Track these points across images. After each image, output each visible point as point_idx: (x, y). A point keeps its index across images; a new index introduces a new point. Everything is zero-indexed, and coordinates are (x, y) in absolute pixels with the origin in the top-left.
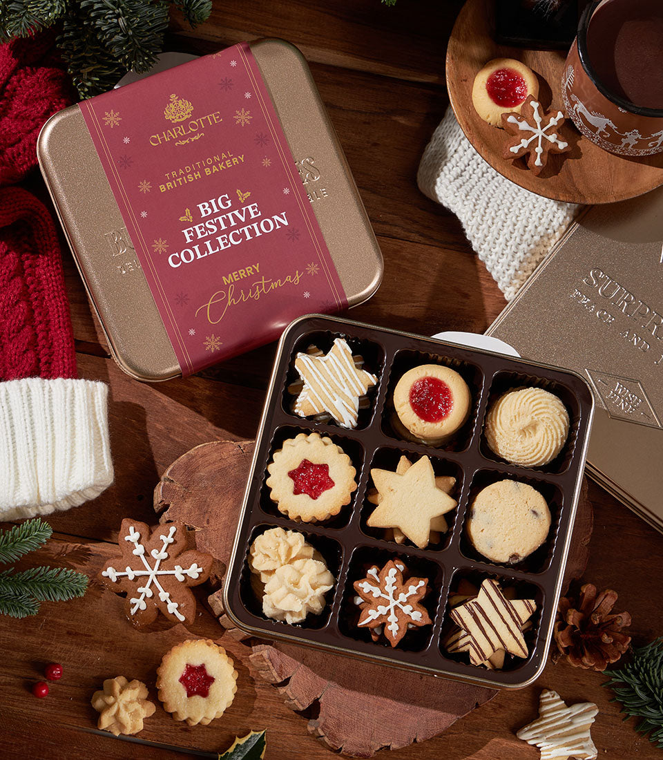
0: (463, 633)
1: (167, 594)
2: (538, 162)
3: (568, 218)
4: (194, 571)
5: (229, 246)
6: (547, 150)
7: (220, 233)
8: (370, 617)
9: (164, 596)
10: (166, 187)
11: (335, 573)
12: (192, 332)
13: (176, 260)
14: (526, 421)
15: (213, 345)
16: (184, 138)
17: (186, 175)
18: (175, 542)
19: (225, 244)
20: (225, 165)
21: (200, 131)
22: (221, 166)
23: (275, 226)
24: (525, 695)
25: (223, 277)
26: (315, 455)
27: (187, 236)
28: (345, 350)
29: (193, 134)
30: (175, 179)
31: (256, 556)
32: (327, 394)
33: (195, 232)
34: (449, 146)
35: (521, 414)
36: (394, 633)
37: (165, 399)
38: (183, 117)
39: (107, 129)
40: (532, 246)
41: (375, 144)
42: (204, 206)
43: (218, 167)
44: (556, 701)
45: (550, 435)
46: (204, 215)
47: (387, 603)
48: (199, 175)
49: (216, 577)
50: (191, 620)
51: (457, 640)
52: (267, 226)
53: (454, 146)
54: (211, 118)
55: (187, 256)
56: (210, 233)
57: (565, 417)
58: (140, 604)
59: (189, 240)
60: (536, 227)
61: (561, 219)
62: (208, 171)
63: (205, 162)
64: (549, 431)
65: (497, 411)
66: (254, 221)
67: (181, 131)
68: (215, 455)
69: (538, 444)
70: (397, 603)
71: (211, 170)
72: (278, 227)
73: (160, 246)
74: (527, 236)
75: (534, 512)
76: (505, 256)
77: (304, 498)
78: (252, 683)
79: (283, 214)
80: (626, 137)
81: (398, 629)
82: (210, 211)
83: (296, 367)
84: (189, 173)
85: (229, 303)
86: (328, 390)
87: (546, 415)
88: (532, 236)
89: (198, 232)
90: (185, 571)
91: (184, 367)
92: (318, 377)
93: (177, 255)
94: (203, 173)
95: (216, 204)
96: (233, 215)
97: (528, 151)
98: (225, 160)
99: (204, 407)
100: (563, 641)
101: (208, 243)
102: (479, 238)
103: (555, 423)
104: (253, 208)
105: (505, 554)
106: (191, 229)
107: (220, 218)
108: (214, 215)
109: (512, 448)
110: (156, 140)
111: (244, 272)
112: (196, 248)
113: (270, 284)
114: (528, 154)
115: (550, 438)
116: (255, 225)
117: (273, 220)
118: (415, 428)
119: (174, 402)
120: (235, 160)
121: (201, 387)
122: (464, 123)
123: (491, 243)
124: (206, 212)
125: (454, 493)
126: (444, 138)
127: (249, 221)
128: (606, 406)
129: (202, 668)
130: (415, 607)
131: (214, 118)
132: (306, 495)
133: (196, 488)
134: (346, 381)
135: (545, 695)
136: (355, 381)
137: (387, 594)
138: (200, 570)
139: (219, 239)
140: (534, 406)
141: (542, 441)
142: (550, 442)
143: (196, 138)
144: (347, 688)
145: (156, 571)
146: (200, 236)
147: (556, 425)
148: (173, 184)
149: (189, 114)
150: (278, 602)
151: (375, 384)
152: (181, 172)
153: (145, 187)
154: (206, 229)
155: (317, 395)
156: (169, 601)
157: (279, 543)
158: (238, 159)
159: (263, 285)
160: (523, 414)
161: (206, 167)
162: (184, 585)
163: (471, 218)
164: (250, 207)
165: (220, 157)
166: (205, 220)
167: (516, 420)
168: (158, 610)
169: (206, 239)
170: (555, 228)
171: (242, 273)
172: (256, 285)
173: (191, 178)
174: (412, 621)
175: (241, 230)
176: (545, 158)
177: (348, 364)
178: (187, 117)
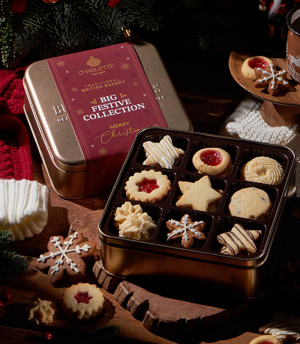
1: (71, 260)
2: (272, 87)
4: (86, 248)
5: (115, 114)
6: (277, 83)
7: (110, 109)
8: (174, 233)
10: (85, 90)
12: (93, 146)
13: (86, 118)
14: (260, 167)
15: (103, 152)
16: (96, 72)
17: (95, 86)
18: (77, 238)
19: (112, 114)
20: (115, 83)
21: (104, 70)
22: (113, 84)
23: (138, 108)
25: (110, 126)
27: (94, 109)
29: (100, 71)
32: (158, 154)
33: (98, 107)
36: (186, 240)
38: (95, 65)
39: (58, 68)
42: (103, 99)
43: (111, 85)
46: (103, 102)
47: (182, 227)
48: (101, 86)
50: (83, 273)
51: (221, 251)
52: (134, 108)
54: (110, 66)
55: (93, 117)
56: (105, 109)
57: (281, 168)
58: (55, 268)
59: (94, 111)
60: (277, 136)
62: (106, 86)
63: (105, 82)
64: (272, 173)
65: (245, 166)
66: (128, 105)
67: (94, 70)
69: (266, 179)
70: (188, 227)
71: (108, 85)
72: (139, 109)
73: (80, 112)
75: (262, 198)
77: (143, 193)
81: (188, 238)
82: (106, 101)
83: (143, 146)
84: (97, 86)
85: (113, 136)
89: (99, 108)
90: (81, 249)
92: (154, 148)
93: (88, 116)
94: (103, 86)
95: (109, 98)
96: (117, 103)
97: (268, 82)
101: (104, 113)
103: (275, 170)
104: (128, 101)
105: (247, 216)
106: (96, 106)
107: (111, 104)
109: (253, 179)
110: (81, 72)
111: (121, 125)
112: (98, 114)
113: (134, 130)
114: (268, 84)
115: (273, 175)
116: (128, 107)
117: (137, 106)
119: (83, 207)
120: (120, 82)
124: (104, 101)
127: (125, 105)
129: (86, 294)
130: (197, 230)
133: (91, 225)
134: (168, 150)
136: (172, 150)
137: (183, 224)
138: (89, 247)
139: (110, 111)
140: (264, 162)
141: (268, 177)
142: (273, 178)
143: (101, 73)
145: (66, 250)
146: (100, 110)
147: (276, 170)
148: (88, 89)
149: (99, 64)
150: (126, 229)
151: (183, 154)
152: (93, 85)
153: (74, 89)
154: (103, 107)
155: (153, 155)
156: (71, 263)
158: (122, 82)
159: (130, 130)
160: (259, 164)
161: (105, 84)
162: (80, 256)
163: (242, 129)
164: (126, 100)
165: (113, 81)
166: (103, 104)
167: (255, 166)
168: (65, 271)
169: (103, 111)
170: (288, 138)
171: (120, 125)
172: (127, 130)
173: (97, 88)
174: (196, 236)
175: (121, 109)
176: (276, 86)
177: (170, 144)
178: (98, 65)
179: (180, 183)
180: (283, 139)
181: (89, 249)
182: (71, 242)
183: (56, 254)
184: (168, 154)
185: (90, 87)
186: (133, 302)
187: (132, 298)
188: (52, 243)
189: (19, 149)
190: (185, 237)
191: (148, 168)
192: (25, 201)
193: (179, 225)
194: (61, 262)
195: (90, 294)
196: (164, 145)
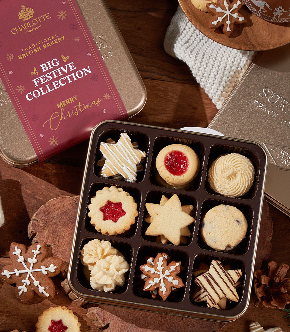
0: (203, 290)
1: (38, 282)
2: (228, 29)
3: (249, 61)
4: (52, 268)
5: (59, 87)
6: (233, 22)
7: (54, 80)
8: (150, 284)
9: (36, 283)
10: (22, 56)
11: (129, 262)
12: (42, 136)
13: (30, 97)
14: (230, 172)
15: (54, 142)
16: (30, 29)
17: (33, 49)
18: (40, 253)
19: (57, 86)
20: (54, 42)
21: (39, 24)
22: (52, 43)
23: (84, 74)
24: (241, 326)
25: (57, 104)
26: (114, 198)
27: (36, 83)
28: (127, 139)
29: (35, 26)
30: (27, 52)
31: (85, 255)
32: (118, 163)
33: (40, 80)
34: (181, 27)
35: (227, 168)
36: (164, 293)
37: (31, 177)
38: (29, 17)
40: (230, 78)
41: (139, 29)
42: (44, 66)
43: (51, 44)
44: (258, 327)
46: (44, 71)
47: (159, 276)
48: (40, 48)
49: (65, 271)
50: (53, 296)
51: (200, 295)
52: (80, 74)
53: (183, 26)
54: (45, 17)
55: (36, 94)
56: (48, 80)
57: (252, 168)
58: (24, 289)
59: (37, 85)
60: (231, 67)
61: (245, 62)
62: (45, 46)
63: (43, 41)
64: (243, 177)
65: (214, 167)
66: (72, 72)
67: (29, 25)
68: (60, 204)
69: (238, 184)
70: (164, 276)
71: (47, 45)
72: (86, 75)
73: (21, 89)
74: (226, 72)
75: (238, 221)
76: (215, 84)
77: (109, 222)
78: (89, 329)
79: (88, 67)
80: (275, 11)
81: (166, 290)
82: (47, 68)
83: (100, 150)
84: (35, 48)
85: (62, 118)
86: (119, 161)
87: (241, 168)
88: (229, 72)
89: (42, 80)
90: (47, 269)
91: (39, 156)
93: (30, 93)
94: (42, 47)
95: (51, 64)
96: (61, 70)
97: (222, 23)
98: (54, 39)
99: (53, 180)
100: (259, 293)
101: (47, 86)
102: (200, 75)
104: (71, 65)
105: (223, 245)
106: (38, 79)
107: (53, 72)
108: (49, 70)
109: (223, 187)
110: (15, 31)
111: (69, 101)
112: (41, 89)
113: (83, 106)
114: (223, 25)
115: (244, 180)
116: (73, 74)
117: (83, 71)
118: (168, 179)
119: (36, 177)
120: (59, 39)
121: (50, 169)
122: (186, 11)
123: (207, 77)
124: (45, 69)
125: (192, 214)
126: (177, 22)
127: (69, 72)
128: (276, 163)
129: (60, 322)
130: (175, 277)
131: (46, 17)
132: (110, 220)
133: (51, 223)
134: (129, 156)
135: (252, 325)
136: (133, 156)
137: (159, 271)
138: (55, 267)
139: (54, 83)
140: (234, 163)
141: (240, 183)
142: (244, 183)
143: (37, 28)
144: (141, 327)
145: (31, 270)
146: (43, 82)
147: (247, 172)
148: (26, 55)
149: (32, 15)
150: (99, 280)
151: (145, 157)
152: (30, 48)
153: (10, 57)
154: (46, 78)
155: (113, 165)
156: (39, 286)
157: (97, 247)
158: (61, 39)
159: (80, 107)
160: (228, 168)
161: (43, 44)
163: (194, 64)
164: (69, 65)
165: (51, 38)
166: (45, 73)
167: (224, 171)
168: (34, 292)
169: (46, 84)
170: (242, 67)
172: (76, 108)
173: (35, 51)
175: (65, 77)
176: (232, 27)
177: (129, 146)
178: (31, 17)
179: (147, 205)
180: (238, 68)
181: (55, 269)
182: (34, 260)
183: (21, 272)
184: (129, 162)
188: (15, 255)
190: (163, 288)
193: (155, 274)
194: (28, 282)
196: (124, 151)
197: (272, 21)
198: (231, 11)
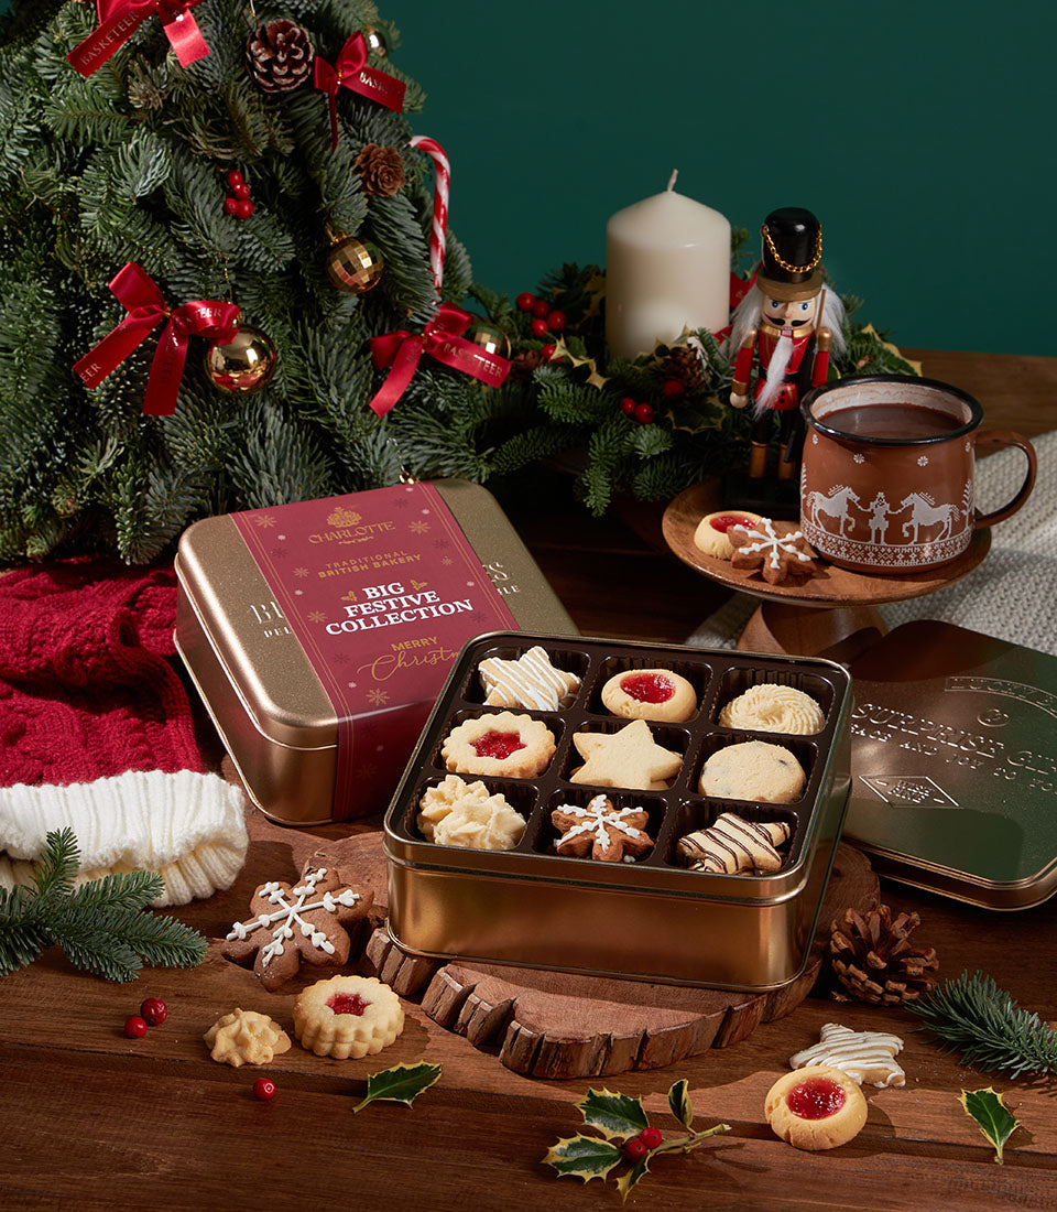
1: (313, 927)
2: (774, 564)
4: (349, 898)
5: (401, 621)
6: (785, 557)
7: (389, 611)
8: (573, 833)
9: (307, 928)
10: (326, 573)
12: (352, 685)
13: (333, 628)
15: (379, 698)
16: (350, 539)
17: (351, 566)
18: (323, 881)
19: (396, 620)
20: (397, 561)
21: (369, 533)
22: (392, 562)
23: (457, 609)
25: (393, 645)
26: (503, 727)
27: (350, 612)
28: (540, 652)
29: (361, 537)
31: (427, 805)
32: (519, 684)
33: (359, 608)
36: (604, 847)
38: (349, 523)
39: (260, 530)
42: (371, 591)
43: (389, 563)
45: (798, 719)
46: (370, 596)
47: (593, 820)
48: (366, 567)
52: (447, 609)
54: (383, 527)
55: (349, 626)
56: (378, 611)
57: (816, 708)
58: (276, 948)
59: (351, 615)
62: (377, 565)
63: (374, 558)
65: (730, 708)
66: (431, 604)
67: (347, 534)
70: (607, 820)
71: (381, 564)
72: (460, 610)
73: (316, 617)
75: (782, 761)
77: (489, 759)
81: (609, 843)
82: (378, 595)
83: (479, 669)
84: (355, 565)
89: (364, 610)
90: (336, 900)
91: (341, 723)
92: (507, 670)
93: (337, 625)
94: (371, 566)
95: (386, 590)
96: (406, 599)
97: (761, 556)
98: (398, 557)
101: (375, 619)
103: (805, 710)
104: (430, 595)
105: (748, 795)
106: (355, 606)
107: (390, 601)
108: (381, 598)
110: (315, 539)
111: (419, 642)
112: (361, 621)
113: (450, 653)
114: (763, 562)
115: (799, 722)
116: (433, 608)
117: (455, 606)
118: (627, 710)
120: (409, 559)
124: (374, 595)
127: (425, 604)
130: (631, 825)
131: (385, 526)
132: (492, 757)
134: (542, 674)
136: (553, 676)
137: (595, 813)
138: (357, 896)
139: (389, 616)
141: (789, 725)
142: (800, 727)
143: (364, 539)
145: (298, 907)
146: (365, 612)
147: (807, 712)
148: (335, 572)
149: (356, 521)
151: (579, 683)
152: (345, 563)
153: (301, 572)
154: (373, 607)
155: (506, 685)
156: (314, 934)
158: (414, 558)
159: (442, 654)
160: (764, 699)
161: (374, 562)
162: (334, 917)
164: (426, 594)
165: (392, 555)
166: (371, 601)
167: (755, 705)
168: (299, 952)
169: (373, 615)
171: (416, 643)
172: (432, 654)
173: (356, 569)
174: (628, 838)
175: (415, 611)
176: (783, 564)
177: (544, 662)
178: (354, 523)
179: (577, 737)
181: (356, 900)
182: (310, 889)
183: (274, 917)
184: (543, 683)
185: (338, 568)
186: (476, 1006)
187: (473, 998)
188: (263, 897)
189: (165, 725)
190: (603, 839)
191: (496, 710)
192: (191, 807)
193: (586, 816)
194: (289, 933)
195: (365, 998)
196: (531, 666)
197: (871, 561)
198: (781, 540)
